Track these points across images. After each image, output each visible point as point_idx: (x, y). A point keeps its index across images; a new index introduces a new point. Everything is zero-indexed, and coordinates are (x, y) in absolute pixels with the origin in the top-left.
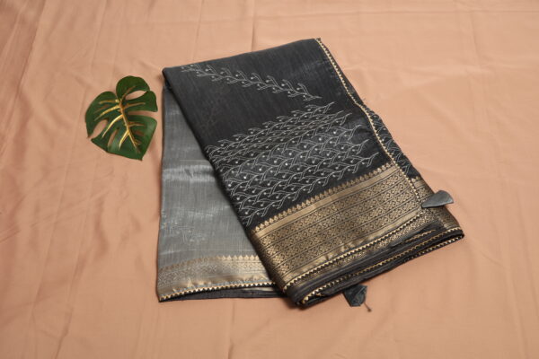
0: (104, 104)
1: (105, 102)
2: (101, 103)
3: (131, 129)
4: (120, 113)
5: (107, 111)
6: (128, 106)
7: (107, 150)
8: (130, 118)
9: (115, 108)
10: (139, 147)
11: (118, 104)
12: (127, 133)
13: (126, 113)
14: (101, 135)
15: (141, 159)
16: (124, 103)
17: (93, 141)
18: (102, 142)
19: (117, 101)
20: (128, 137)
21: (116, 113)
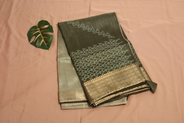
0: (34, 30)
1: (34, 29)
2: (32, 30)
3: (44, 39)
4: (40, 34)
5: (35, 33)
6: (43, 31)
7: (36, 47)
8: (44, 35)
9: (38, 32)
10: (47, 45)
11: (38, 30)
12: (43, 40)
13: (42, 33)
14: (33, 41)
15: (48, 50)
16: (41, 30)
17: (31, 43)
18: (34, 44)
19: (38, 29)
20: (43, 42)
21: (38, 33)
